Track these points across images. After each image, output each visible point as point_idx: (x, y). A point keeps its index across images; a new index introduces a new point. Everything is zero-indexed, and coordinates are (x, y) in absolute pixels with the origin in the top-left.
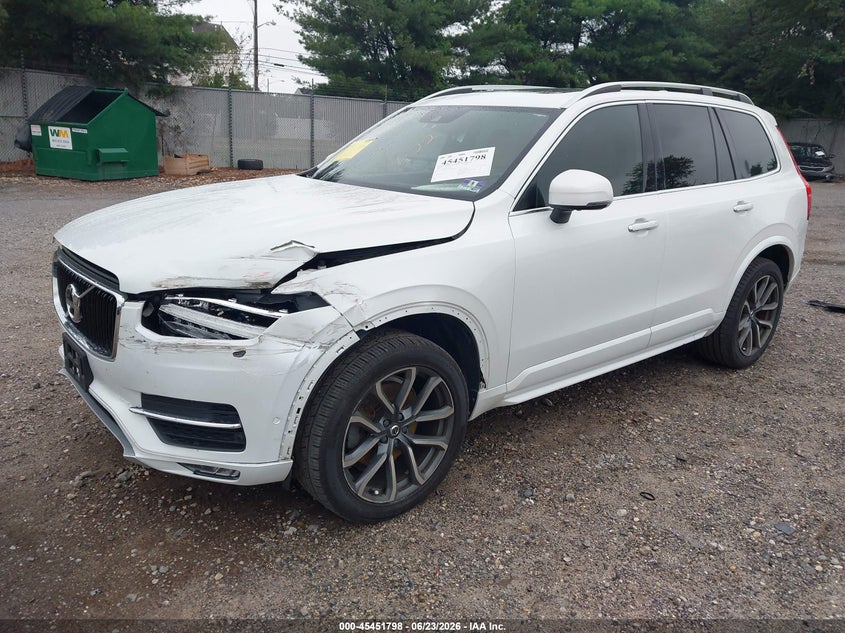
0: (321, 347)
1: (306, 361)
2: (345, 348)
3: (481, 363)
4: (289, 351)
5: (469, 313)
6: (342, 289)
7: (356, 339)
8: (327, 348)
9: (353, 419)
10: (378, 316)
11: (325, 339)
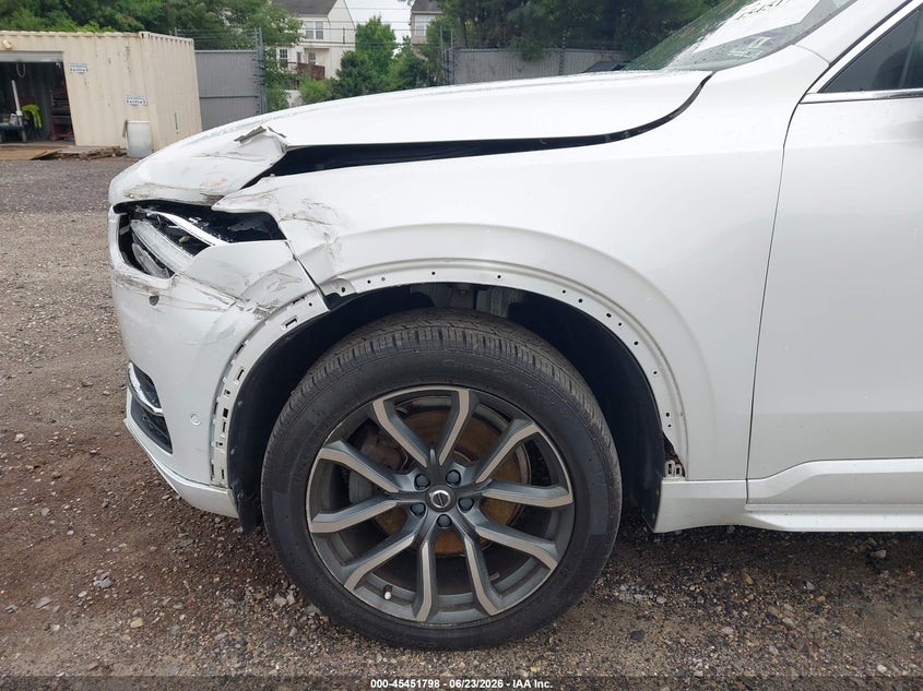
0: (257, 311)
1: (230, 331)
2: (299, 322)
3: (665, 421)
4: (209, 308)
5: (613, 306)
6: (311, 213)
7: (321, 308)
8: (268, 317)
9: (324, 453)
10: (366, 271)
11: (265, 297)
